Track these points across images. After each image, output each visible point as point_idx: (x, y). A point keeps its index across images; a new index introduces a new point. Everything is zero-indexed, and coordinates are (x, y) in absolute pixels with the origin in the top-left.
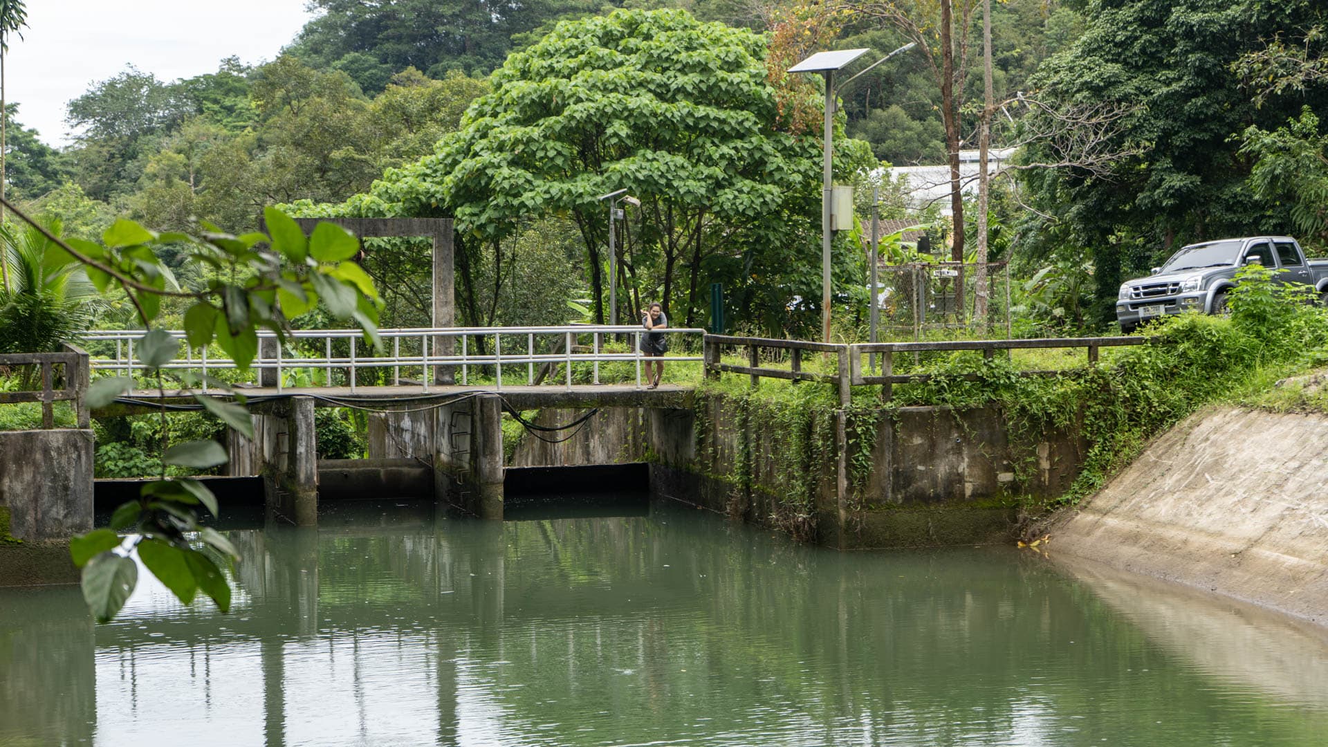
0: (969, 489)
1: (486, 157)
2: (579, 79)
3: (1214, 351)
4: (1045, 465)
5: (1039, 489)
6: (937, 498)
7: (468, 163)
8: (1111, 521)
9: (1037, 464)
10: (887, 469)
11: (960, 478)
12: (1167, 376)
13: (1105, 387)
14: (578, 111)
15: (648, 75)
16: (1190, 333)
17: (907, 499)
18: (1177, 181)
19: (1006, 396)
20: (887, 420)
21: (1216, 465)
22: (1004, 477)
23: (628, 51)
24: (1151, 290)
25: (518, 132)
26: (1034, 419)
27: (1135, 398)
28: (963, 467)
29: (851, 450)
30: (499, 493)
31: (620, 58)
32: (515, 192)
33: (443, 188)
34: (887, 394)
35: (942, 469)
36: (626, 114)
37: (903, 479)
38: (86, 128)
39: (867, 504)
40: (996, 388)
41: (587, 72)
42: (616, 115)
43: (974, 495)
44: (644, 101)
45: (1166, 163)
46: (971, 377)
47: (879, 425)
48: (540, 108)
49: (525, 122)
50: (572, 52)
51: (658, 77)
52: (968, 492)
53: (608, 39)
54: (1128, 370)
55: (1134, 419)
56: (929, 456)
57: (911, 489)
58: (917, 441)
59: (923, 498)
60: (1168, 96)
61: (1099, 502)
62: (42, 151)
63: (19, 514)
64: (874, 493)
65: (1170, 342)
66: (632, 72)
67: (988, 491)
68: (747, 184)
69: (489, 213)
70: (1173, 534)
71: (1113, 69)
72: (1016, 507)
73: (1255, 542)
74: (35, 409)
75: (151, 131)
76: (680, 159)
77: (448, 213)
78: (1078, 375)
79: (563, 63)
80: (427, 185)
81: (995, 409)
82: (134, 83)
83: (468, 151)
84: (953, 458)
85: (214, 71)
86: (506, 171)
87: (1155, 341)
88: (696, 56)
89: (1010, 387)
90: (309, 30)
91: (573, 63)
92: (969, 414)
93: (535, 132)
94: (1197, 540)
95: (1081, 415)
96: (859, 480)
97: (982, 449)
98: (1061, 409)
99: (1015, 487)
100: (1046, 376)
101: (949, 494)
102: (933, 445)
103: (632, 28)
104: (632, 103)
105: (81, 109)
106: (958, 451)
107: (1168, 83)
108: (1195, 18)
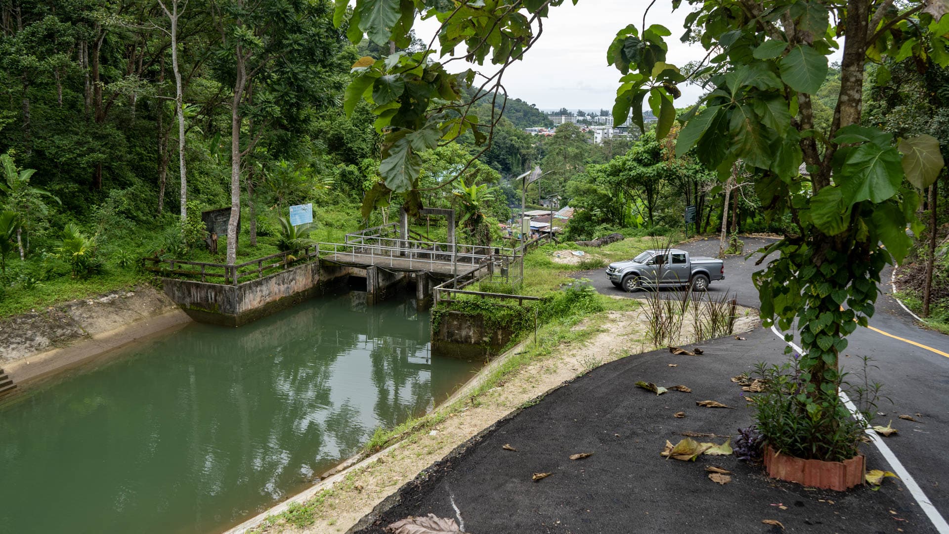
4: (499, 337)
5: (497, 344)
6: (462, 342)
9: (496, 337)
10: (445, 330)
11: (470, 337)
17: (452, 341)
19: (485, 312)
20: (444, 314)
22: (486, 339)
26: (494, 322)
28: (471, 333)
34: (449, 305)
35: (464, 333)
37: (450, 334)
40: (482, 309)
43: (475, 343)
52: (473, 342)
56: (459, 329)
57: (453, 338)
58: (455, 323)
59: (457, 341)
63: (220, 306)
64: (441, 338)
65: (545, 302)
67: (480, 343)
74: (224, 279)
81: (480, 316)
84: (467, 330)
87: (541, 300)
89: (486, 310)
92: (472, 316)
95: (511, 320)
97: (478, 330)
98: (503, 318)
99: (488, 342)
101: (466, 342)
102: (460, 325)
106: (469, 327)
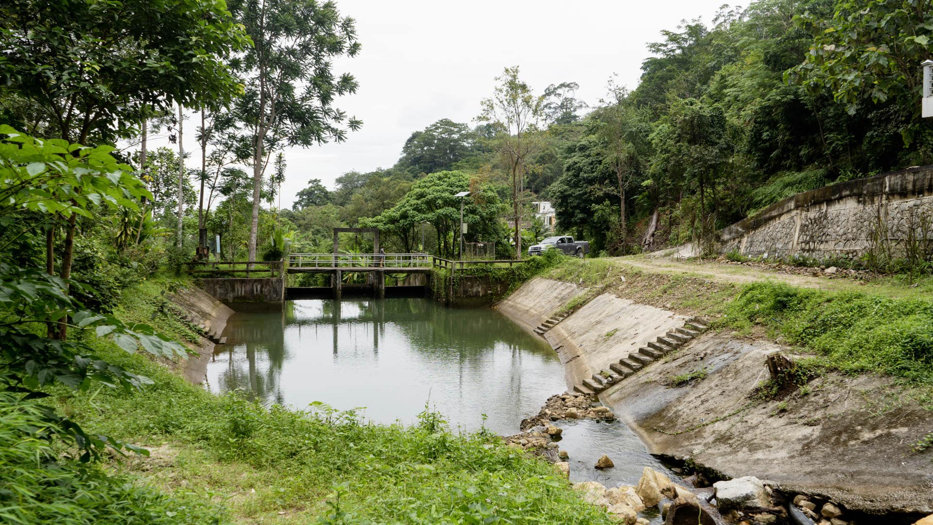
0: (481, 294)
1: (408, 208)
2: (431, 189)
3: (538, 264)
4: (499, 289)
5: (497, 294)
6: (473, 296)
7: (403, 209)
8: (510, 302)
9: (497, 289)
10: (462, 289)
11: (479, 292)
12: (527, 270)
13: (513, 272)
14: (429, 197)
15: (449, 188)
16: (533, 260)
17: (466, 297)
18: (580, 216)
19: (490, 274)
20: (461, 279)
21: (531, 291)
22: (490, 292)
23: (444, 182)
24: (535, 249)
25: (416, 201)
26: (496, 279)
27: (520, 274)
28: (480, 289)
29: (453, 285)
30: (383, 293)
31: (442, 183)
32: (413, 217)
33: (397, 215)
34: (462, 273)
35: (475, 290)
36: (441, 198)
37: (465, 292)
38: (340, 186)
39: (456, 298)
40: (487, 272)
41: (434, 187)
42: (439, 198)
43: (482, 296)
44: (446, 195)
45: (578, 211)
46: (482, 269)
47: (460, 280)
48: (421, 196)
49: (418, 199)
50: (430, 181)
51: (450, 188)
53: (440, 179)
54: (519, 268)
55: (520, 279)
56: (472, 287)
57: (467, 294)
58: (469, 283)
59: (470, 296)
60: (579, 194)
61: (509, 298)
62: (327, 192)
63: (266, 296)
64: (459, 295)
65: (529, 262)
66: (444, 186)
67: (485, 295)
68: (471, 216)
69: (408, 222)
70: (519, 306)
71: (566, 187)
72: (492, 299)
73: (531, 308)
74: (270, 273)
75: (357, 187)
76: (454, 209)
77: (398, 221)
78: (507, 269)
79: (429, 184)
80: (394, 214)
81: (487, 277)
82: (354, 174)
83: (403, 206)
84: (477, 288)
85: (374, 171)
86: (411, 212)
87: (525, 262)
88: (461, 183)
89: (491, 272)
90: (401, 160)
91: (430, 185)
92: (481, 278)
93: (419, 202)
94: (522, 307)
95: (507, 278)
96: (456, 292)
97: (485, 286)
98: (502, 277)
99: (491, 294)
100: (500, 269)
101: (476, 296)
102: (472, 284)
103: (446, 176)
104: (443, 195)
105: (339, 181)
106: (478, 286)
107: (579, 191)
108: (585, 175)
